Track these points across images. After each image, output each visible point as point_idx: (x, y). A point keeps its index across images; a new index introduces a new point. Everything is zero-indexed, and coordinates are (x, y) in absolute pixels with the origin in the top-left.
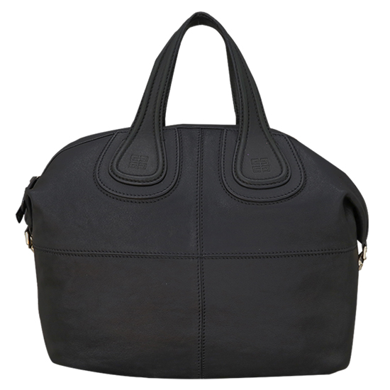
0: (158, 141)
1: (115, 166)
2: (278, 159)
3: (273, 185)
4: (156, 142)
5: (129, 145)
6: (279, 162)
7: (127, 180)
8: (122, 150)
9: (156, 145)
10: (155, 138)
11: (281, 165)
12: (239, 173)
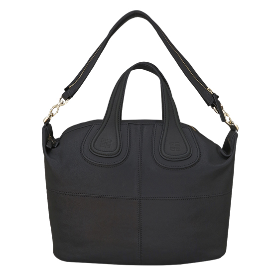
0: (117, 131)
1: (92, 146)
2: (185, 143)
3: (182, 159)
4: (116, 131)
5: (101, 132)
6: (186, 145)
7: (99, 154)
8: (97, 135)
9: (116, 133)
10: (116, 129)
11: (187, 147)
12: (163, 151)
